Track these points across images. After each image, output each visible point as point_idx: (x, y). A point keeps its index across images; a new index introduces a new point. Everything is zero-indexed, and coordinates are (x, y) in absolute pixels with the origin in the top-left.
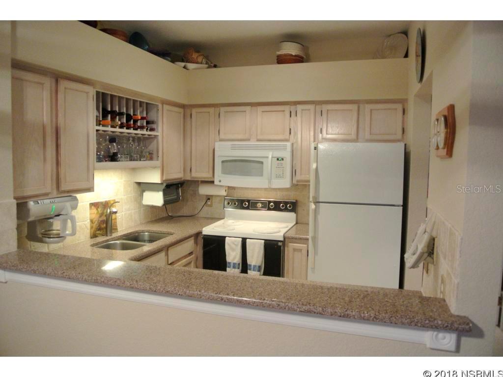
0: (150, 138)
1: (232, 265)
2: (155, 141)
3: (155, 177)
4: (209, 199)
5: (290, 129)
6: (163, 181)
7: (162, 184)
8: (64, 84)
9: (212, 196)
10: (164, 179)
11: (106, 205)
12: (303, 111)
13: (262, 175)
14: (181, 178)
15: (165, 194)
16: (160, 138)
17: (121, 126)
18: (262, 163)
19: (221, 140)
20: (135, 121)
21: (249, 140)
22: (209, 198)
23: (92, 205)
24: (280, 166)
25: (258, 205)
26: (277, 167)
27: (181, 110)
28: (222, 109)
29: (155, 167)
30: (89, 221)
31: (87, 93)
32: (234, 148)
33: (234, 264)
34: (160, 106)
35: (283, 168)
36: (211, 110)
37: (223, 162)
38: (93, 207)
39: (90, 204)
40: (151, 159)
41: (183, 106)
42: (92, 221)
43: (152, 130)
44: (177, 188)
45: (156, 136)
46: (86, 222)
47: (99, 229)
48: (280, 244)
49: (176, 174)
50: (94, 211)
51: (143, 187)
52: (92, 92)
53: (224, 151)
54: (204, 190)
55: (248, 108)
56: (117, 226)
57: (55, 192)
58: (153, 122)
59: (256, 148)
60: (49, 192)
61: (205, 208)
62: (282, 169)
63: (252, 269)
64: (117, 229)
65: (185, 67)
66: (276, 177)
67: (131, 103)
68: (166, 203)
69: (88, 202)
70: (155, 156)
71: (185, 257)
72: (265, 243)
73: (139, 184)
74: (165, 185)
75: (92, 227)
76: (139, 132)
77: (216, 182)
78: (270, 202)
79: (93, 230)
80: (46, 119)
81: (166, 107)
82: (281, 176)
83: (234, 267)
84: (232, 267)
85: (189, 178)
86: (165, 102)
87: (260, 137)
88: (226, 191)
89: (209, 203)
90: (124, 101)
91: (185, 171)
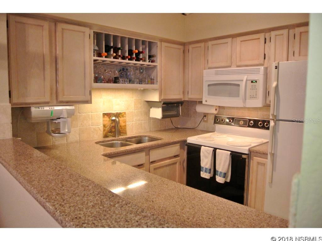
0: (149, 68)
1: (204, 169)
2: (155, 70)
3: (155, 97)
4: (205, 116)
5: (265, 55)
6: (162, 100)
7: (160, 102)
8: (60, 26)
9: (208, 114)
10: (162, 98)
11: (118, 115)
12: (277, 37)
13: (238, 96)
14: (181, 99)
15: (164, 111)
16: (158, 68)
17: (124, 58)
18: (238, 85)
19: (209, 68)
20: (138, 55)
21: (230, 67)
22: (205, 115)
23: (104, 114)
24: (253, 88)
25: (240, 122)
26: (251, 89)
27: (181, 47)
28: (210, 43)
29: (155, 90)
30: (102, 125)
31: (84, 32)
32: (217, 74)
33: (206, 169)
34: (159, 43)
35: (256, 89)
36: (202, 45)
37: (209, 85)
38: (106, 116)
40: (152, 83)
41: (183, 44)
42: (104, 126)
43: (153, 61)
44: (178, 106)
45: (155, 66)
46: (100, 126)
47: (111, 132)
48: (244, 156)
49: (175, 95)
50: (107, 119)
51: (151, 104)
52: (89, 32)
53: (210, 76)
54: (200, 109)
55: (229, 40)
56: (126, 131)
57: (55, 101)
58: (153, 56)
59: (234, 73)
60: (49, 101)
61: (203, 124)
62: (256, 90)
63: (219, 175)
64: (126, 133)
66: (250, 97)
68: (164, 117)
69: (101, 112)
70: (155, 81)
71: (170, 158)
72: (231, 154)
73: (148, 102)
74: (162, 103)
75: (104, 130)
76: (141, 62)
77: (204, 102)
78: (250, 120)
79: (105, 132)
81: (164, 44)
82: (255, 97)
83: (206, 172)
84: (204, 171)
85: (187, 99)
86: (162, 40)
87: (239, 64)
88: (216, 110)
89: (205, 119)
90: (127, 40)
91: (184, 93)
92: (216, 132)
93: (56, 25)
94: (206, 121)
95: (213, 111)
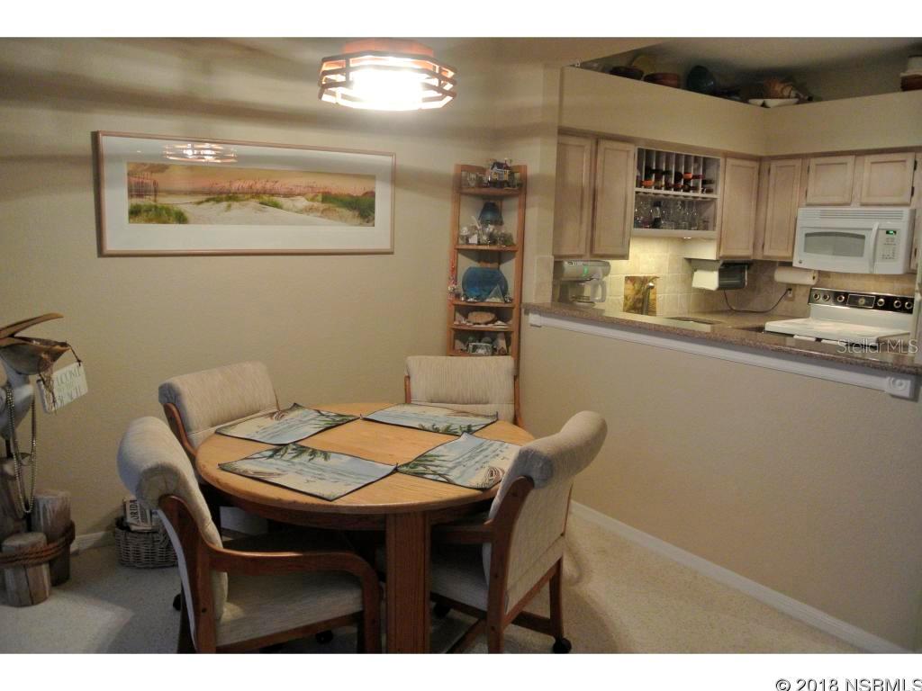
0: (705, 202)
2: (713, 206)
3: (709, 252)
4: (790, 290)
5: (913, 188)
6: (721, 258)
7: (717, 261)
8: (604, 144)
9: (795, 285)
10: (721, 254)
11: (644, 281)
13: (862, 255)
14: (748, 257)
15: (722, 274)
16: (719, 202)
17: (668, 187)
18: (863, 237)
19: (809, 205)
20: (687, 181)
21: (847, 204)
22: (790, 288)
23: (628, 278)
24: (890, 243)
25: (861, 300)
26: (885, 244)
27: (756, 165)
28: (813, 162)
29: (710, 239)
30: (623, 296)
31: (628, 152)
32: (824, 216)
34: (722, 161)
35: (895, 244)
36: (798, 163)
37: (807, 235)
38: (629, 282)
39: (626, 277)
40: (706, 228)
41: (759, 159)
42: (626, 297)
43: (709, 191)
44: (742, 271)
45: (713, 200)
46: (620, 298)
49: (741, 251)
50: (630, 286)
51: (695, 264)
52: (633, 150)
53: (809, 219)
54: (782, 276)
55: (850, 159)
56: (655, 308)
57: (588, 254)
58: (711, 182)
59: (855, 216)
60: (582, 253)
61: (785, 303)
62: (893, 246)
64: (655, 312)
65: (764, 105)
66: (883, 258)
67: (673, 159)
68: (721, 287)
69: (624, 274)
70: (711, 224)
73: (690, 260)
74: (721, 262)
76: (691, 194)
77: (796, 264)
78: (879, 297)
80: (585, 181)
81: (730, 161)
82: (891, 257)
85: (759, 257)
86: (727, 155)
87: (865, 200)
88: (814, 278)
89: (790, 295)
90: (674, 157)
91: (754, 246)
92: (810, 318)
93: (597, 143)
94: (792, 299)
95: (809, 280)
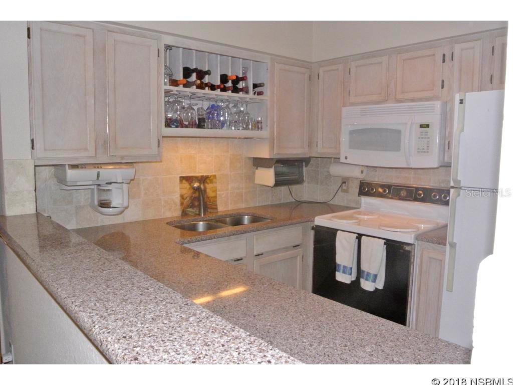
1: (342, 268)
3: (264, 151)
4: (345, 183)
5: (443, 81)
6: (274, 156)
7: (272, 159)
9: (349, 178)
10: (274, 154)
11: (203, 180)
12: (464, 52)
13: (399, 150)
15: (277, 173)
16: (268, 103)
17: (213, 88)
18: (399, 132)
19: (352, 104)
20: (235, 82)
22: (345, 181)
23: (183, 179)
24: (423, 136)
25: (402, 192)
26: (419, 138)
27: (306, 71)
28: (353, 64)
30: (179, 196)
32: (364, 113)
33: (345, 267)
34: (270, 64)
35: (429, 138)
36: (340, 67)
37: (351, 132)
38: (184, 181)
39: (181, 177)
40: (259, 128)
42: (182, 197)
43: (260, 94)
44: (300, 166)
45: (263, 101)
46: (175, 197)
47: (192, 206)
48: (407, 248)
50: (186, 185)
55: (385, 59)
56: (217, 206)
59: (392, 111)
61: (341, 194)
62: (427, 140)
63: (365, 277)
64: (217, 209)
66: (418, 152)
69: (177, 175)
70: (263, 125)
71: (286, 249)
72: (385, 244)
74: (275, 160)
75: (182, 204)
76: (241, 95)
79: (183, 207)
81: (278, 67)
82: (425, 150)
83: (344, 272)
84: (341, 271)
85: (314, 155)
86: (275, 59)
87: (399, 97)
88: (362, 172)
89: (345, 188)
90: (219, 59)
91: (310, 145)
94: (346, 191)
95: (356, 173)
